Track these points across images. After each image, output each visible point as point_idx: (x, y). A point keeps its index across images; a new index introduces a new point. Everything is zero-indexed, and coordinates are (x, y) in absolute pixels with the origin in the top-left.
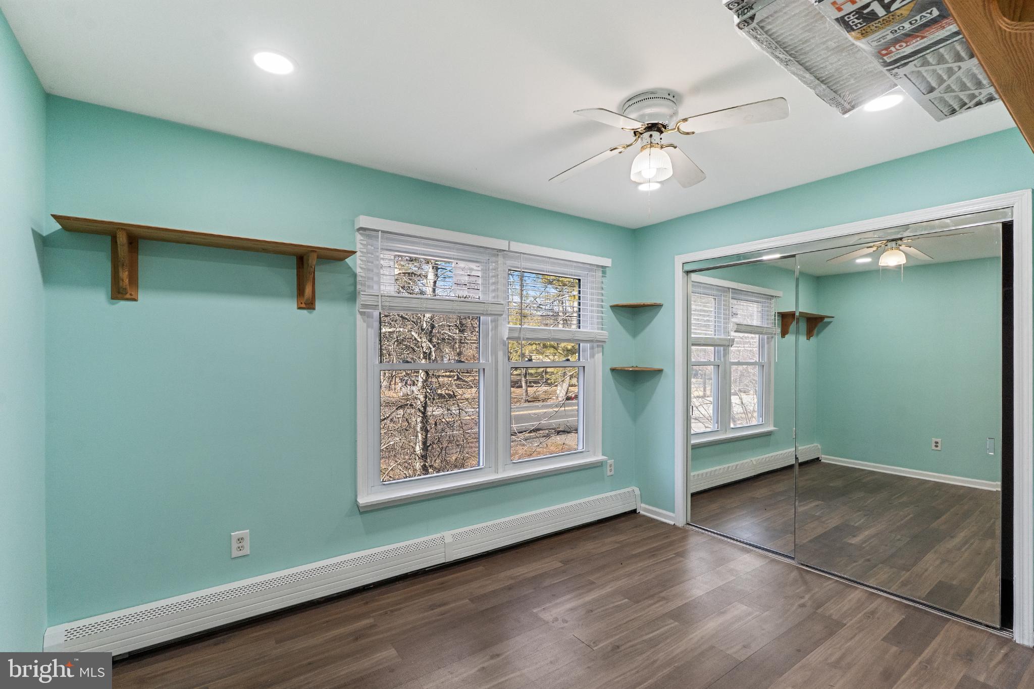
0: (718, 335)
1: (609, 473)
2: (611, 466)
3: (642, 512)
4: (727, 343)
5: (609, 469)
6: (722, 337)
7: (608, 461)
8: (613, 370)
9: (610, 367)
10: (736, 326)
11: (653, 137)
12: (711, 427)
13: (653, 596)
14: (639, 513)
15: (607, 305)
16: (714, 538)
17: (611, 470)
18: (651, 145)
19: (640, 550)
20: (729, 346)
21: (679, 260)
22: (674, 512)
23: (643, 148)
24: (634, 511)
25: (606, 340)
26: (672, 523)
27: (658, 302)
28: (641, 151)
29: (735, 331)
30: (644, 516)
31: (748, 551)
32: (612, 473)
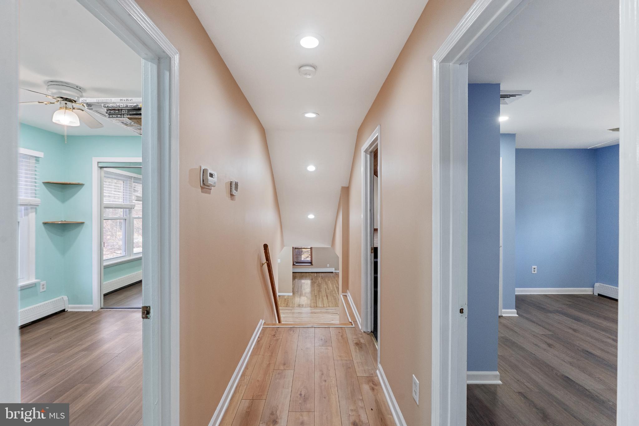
0: (125, 202)
1: (42, 290)
2: (43, 285)
3: (69, 310)
4: (130, 207)
5: (41, 287)
6: (128, 203)
7: (41, 283)
8: (45, 224)
9: (43, 222)
10: (136, 197)
11: (67, 104)
12: (120, 253)
13: (72, 346)
14: (67, 311)
15: (40, 182)
16: (116, 311)
17: (43, 288)
18: (66, 108)
19: (65, 329)
20: (131, 208)
21: (95, 160)
22: (92, 304)
23: (61, 108)
24: (64, 311)
25: (39, 205)
26: (91, 310)
27: (81, 182)
28: (60, 109)
29: (136, 200)
30: (70, 312)
31: (135, 312)
32: (45, 290)
